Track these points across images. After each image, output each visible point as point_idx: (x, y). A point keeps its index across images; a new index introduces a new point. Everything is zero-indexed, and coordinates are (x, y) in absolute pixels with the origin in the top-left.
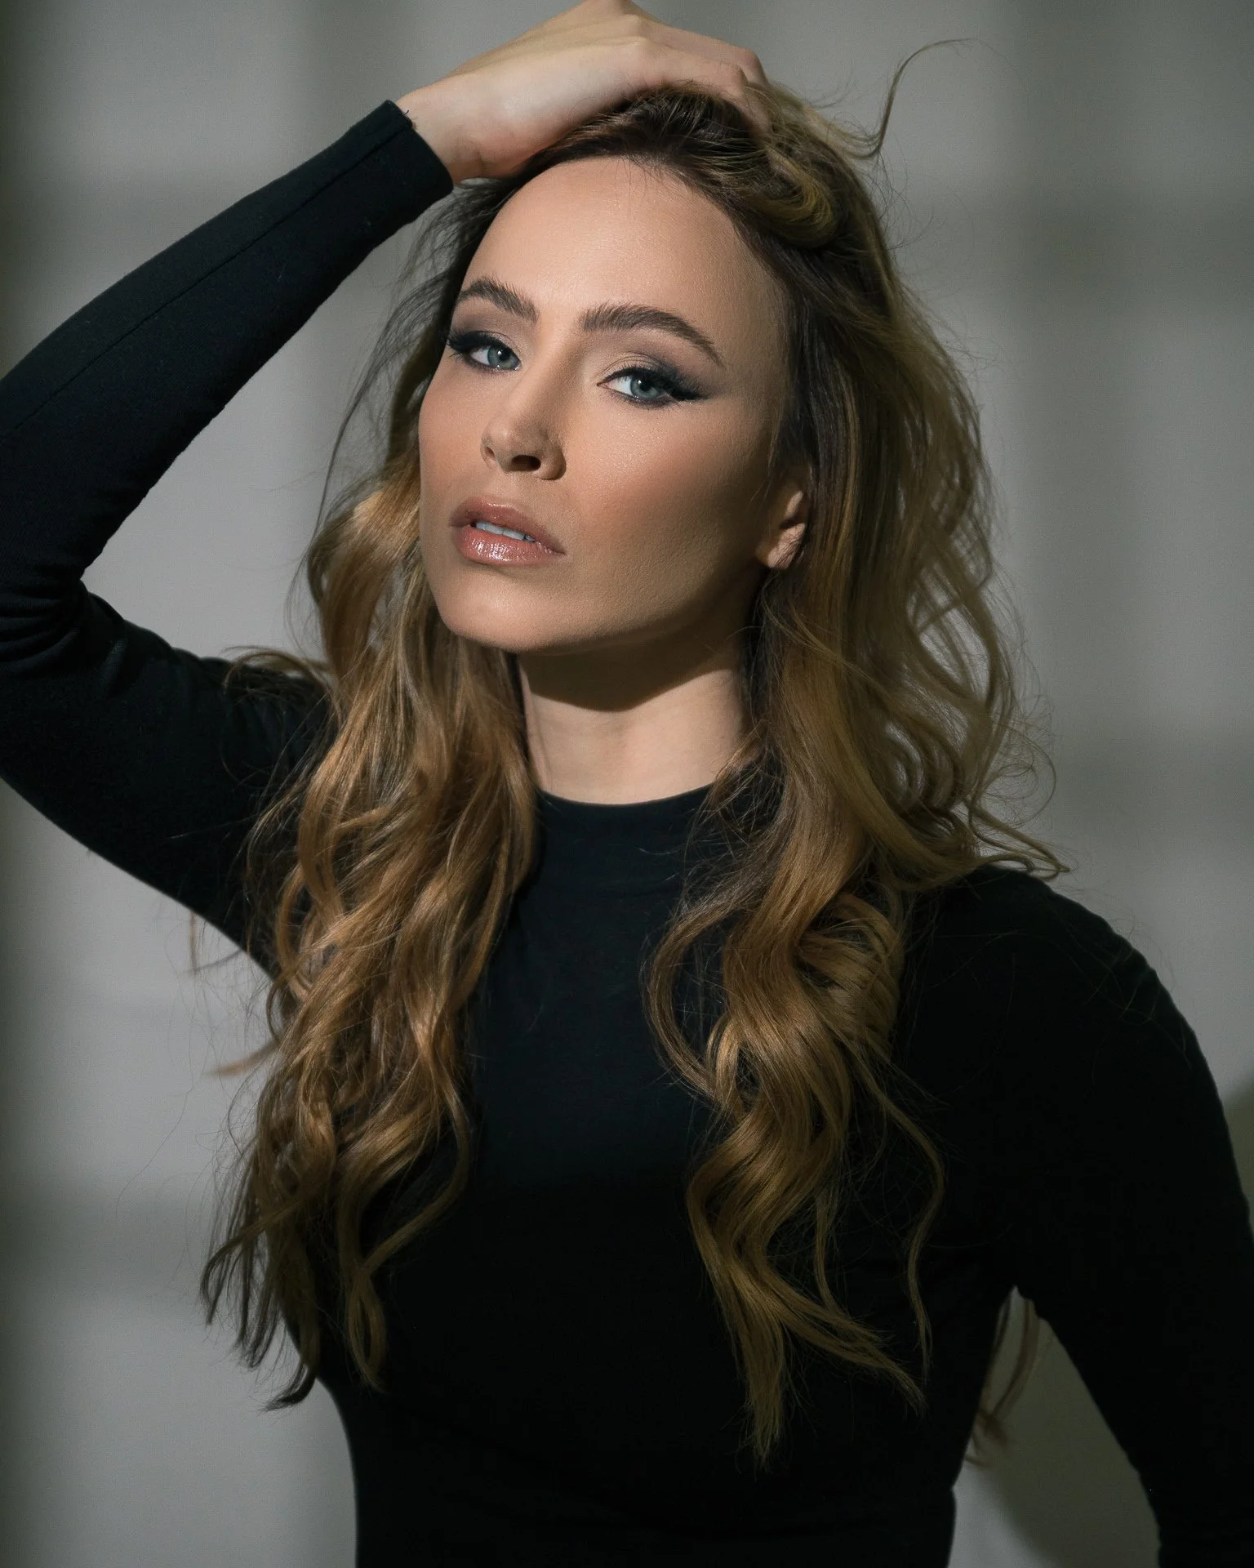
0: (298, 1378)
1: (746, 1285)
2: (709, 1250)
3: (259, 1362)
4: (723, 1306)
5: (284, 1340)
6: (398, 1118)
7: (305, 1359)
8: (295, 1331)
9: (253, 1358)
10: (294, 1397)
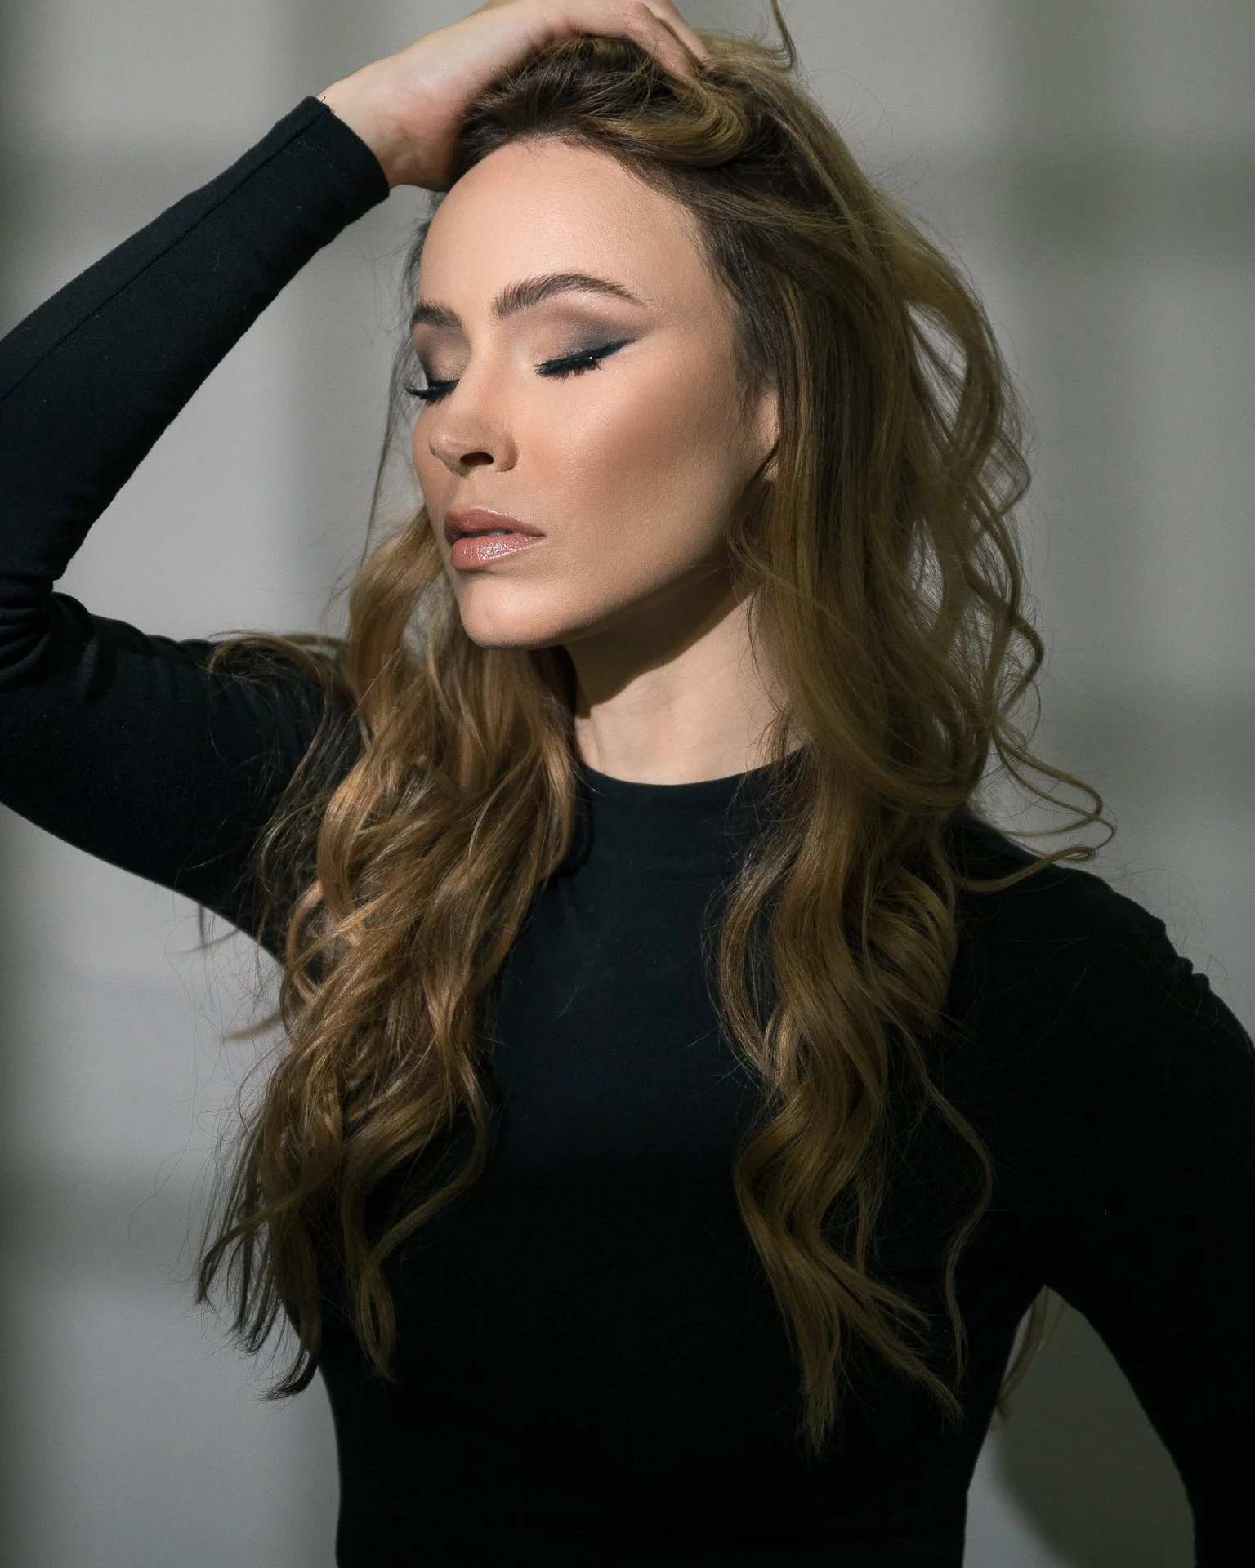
0: (298, 1366)
1: (797, 1262)
2: (761, 1232)
3: (259, 1347)
4: (774, 1286)
5: (284, 1326)
6: (408, 1102)
7: (305, 1345)
8: (295, 1317)
9: (253, 1342)
10: (295, 1386)
